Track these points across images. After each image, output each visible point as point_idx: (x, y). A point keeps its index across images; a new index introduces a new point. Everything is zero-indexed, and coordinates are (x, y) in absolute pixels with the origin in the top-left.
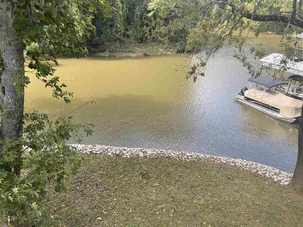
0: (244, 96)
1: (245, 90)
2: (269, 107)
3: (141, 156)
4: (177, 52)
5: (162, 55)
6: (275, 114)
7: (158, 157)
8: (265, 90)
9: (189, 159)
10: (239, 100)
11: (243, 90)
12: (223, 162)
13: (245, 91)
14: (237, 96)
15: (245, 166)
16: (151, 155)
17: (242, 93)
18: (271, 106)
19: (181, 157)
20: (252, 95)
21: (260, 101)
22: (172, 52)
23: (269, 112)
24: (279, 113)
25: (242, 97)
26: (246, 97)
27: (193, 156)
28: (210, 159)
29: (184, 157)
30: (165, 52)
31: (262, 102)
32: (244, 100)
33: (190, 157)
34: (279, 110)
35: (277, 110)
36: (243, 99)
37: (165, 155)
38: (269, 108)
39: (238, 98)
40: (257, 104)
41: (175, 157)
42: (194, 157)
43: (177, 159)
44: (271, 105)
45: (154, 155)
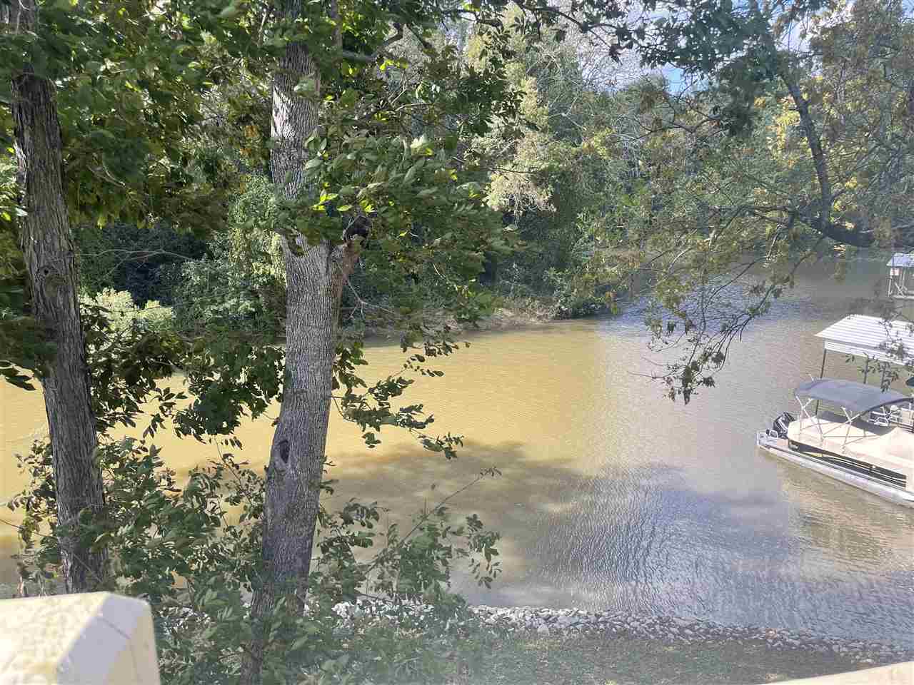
0: (786, 438)
1: (787, 423)
2: (871, 469)
3: (544, 633)
4: (556, 318)
5: (515, 327)
6: (891, 490)
7: (592, 633)
8: (850, 420)
9: (687, 636)
10: (772, 450)
11: (780, 420)
12: (792, 644)
13: (787, 425)
14: (764, 441)
15: (861, 654)
16: (572, 627)
17: (779, 431)
18: (877, 468)
19: (662, 630)
20: (813, 434)
21: (840, 454)
22: (540, 318)
23: (875, 486)
24: (904, 486)
25: (782, 444)
26: (794, 443)
27: (697, 627)
28: (751, 634)
29: (670, 632)
30: (519, 320)
31: (846, 456)
32: (789, 450)
33: (687, 631)
34: (904, 477)
35: (896, 479)
36: (784, 449)
37: (614, 626)
38: (870, 473)
39: (769, 447)
40: (832, 462)
41: (643, 633)
42: (702, 631)
43: (652, 637)
44: (876, 464)
45: (579, 627)
